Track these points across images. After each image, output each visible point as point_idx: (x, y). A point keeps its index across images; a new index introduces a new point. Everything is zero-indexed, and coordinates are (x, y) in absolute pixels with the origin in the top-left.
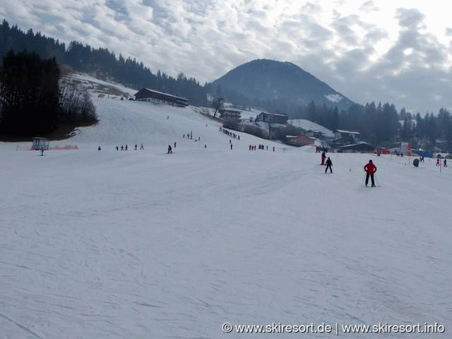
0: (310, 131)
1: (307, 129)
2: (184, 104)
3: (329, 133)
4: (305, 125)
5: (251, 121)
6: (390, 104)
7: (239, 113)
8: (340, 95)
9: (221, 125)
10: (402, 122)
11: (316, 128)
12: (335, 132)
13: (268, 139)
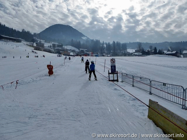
0: (70, 50)
1: (70, 49)
2: (19, 41)
3: (77, 50)
4: (69, 47)
5: (48, 47)
6: (98, 40)
7: (44, 44)
8: (87, 37)
9: (33, 49)
10: (101, 46)
11: (73, 48)
12: (79, 50)
13: (54, 53)
